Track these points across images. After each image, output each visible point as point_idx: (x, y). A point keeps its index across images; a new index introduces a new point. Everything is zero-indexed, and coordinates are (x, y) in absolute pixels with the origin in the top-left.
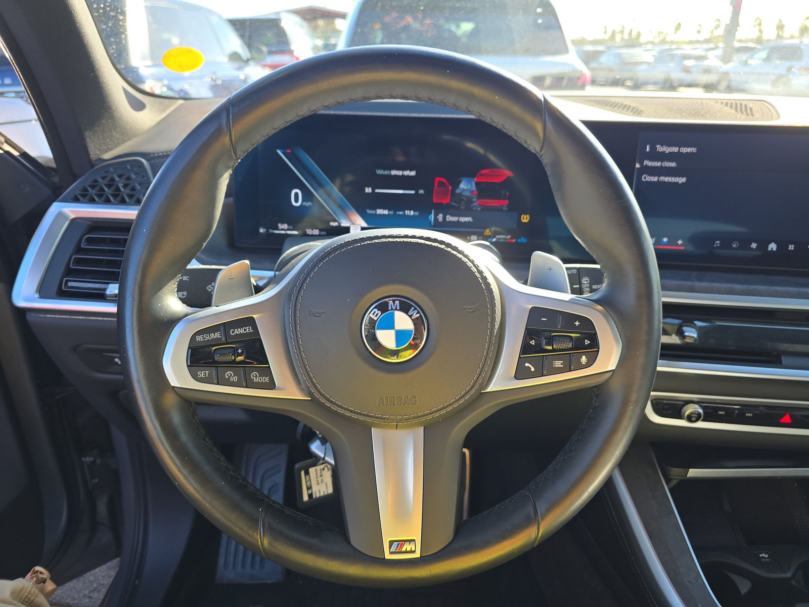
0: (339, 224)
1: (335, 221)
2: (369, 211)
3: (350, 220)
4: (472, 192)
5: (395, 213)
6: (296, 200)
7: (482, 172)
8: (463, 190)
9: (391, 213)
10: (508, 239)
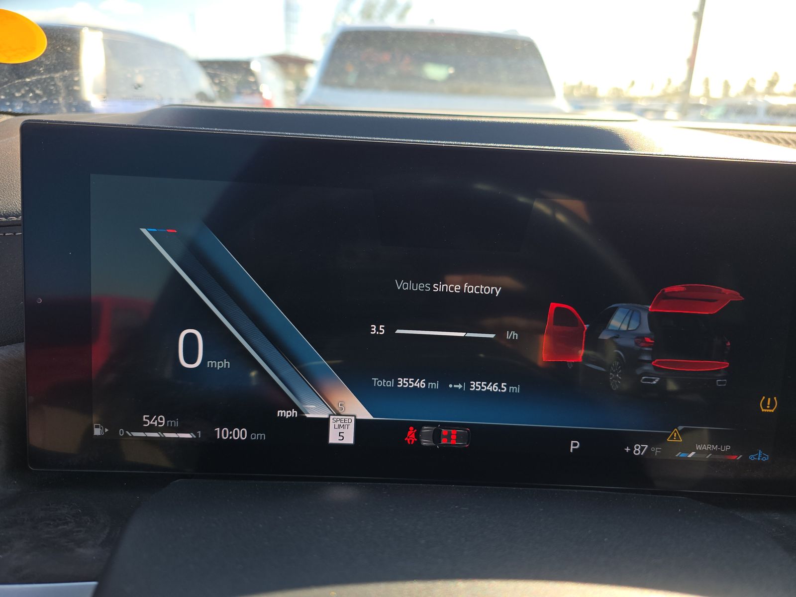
0: (300, 412)
1: (291, 405)
2: (378, 382)
3: (328, 403)
4: (641, 338)
5: (444, 385)
6: (191, 356)
7: (667, 290)
8: (618, 333)
9: (435, 385)
10: (724, 453)
